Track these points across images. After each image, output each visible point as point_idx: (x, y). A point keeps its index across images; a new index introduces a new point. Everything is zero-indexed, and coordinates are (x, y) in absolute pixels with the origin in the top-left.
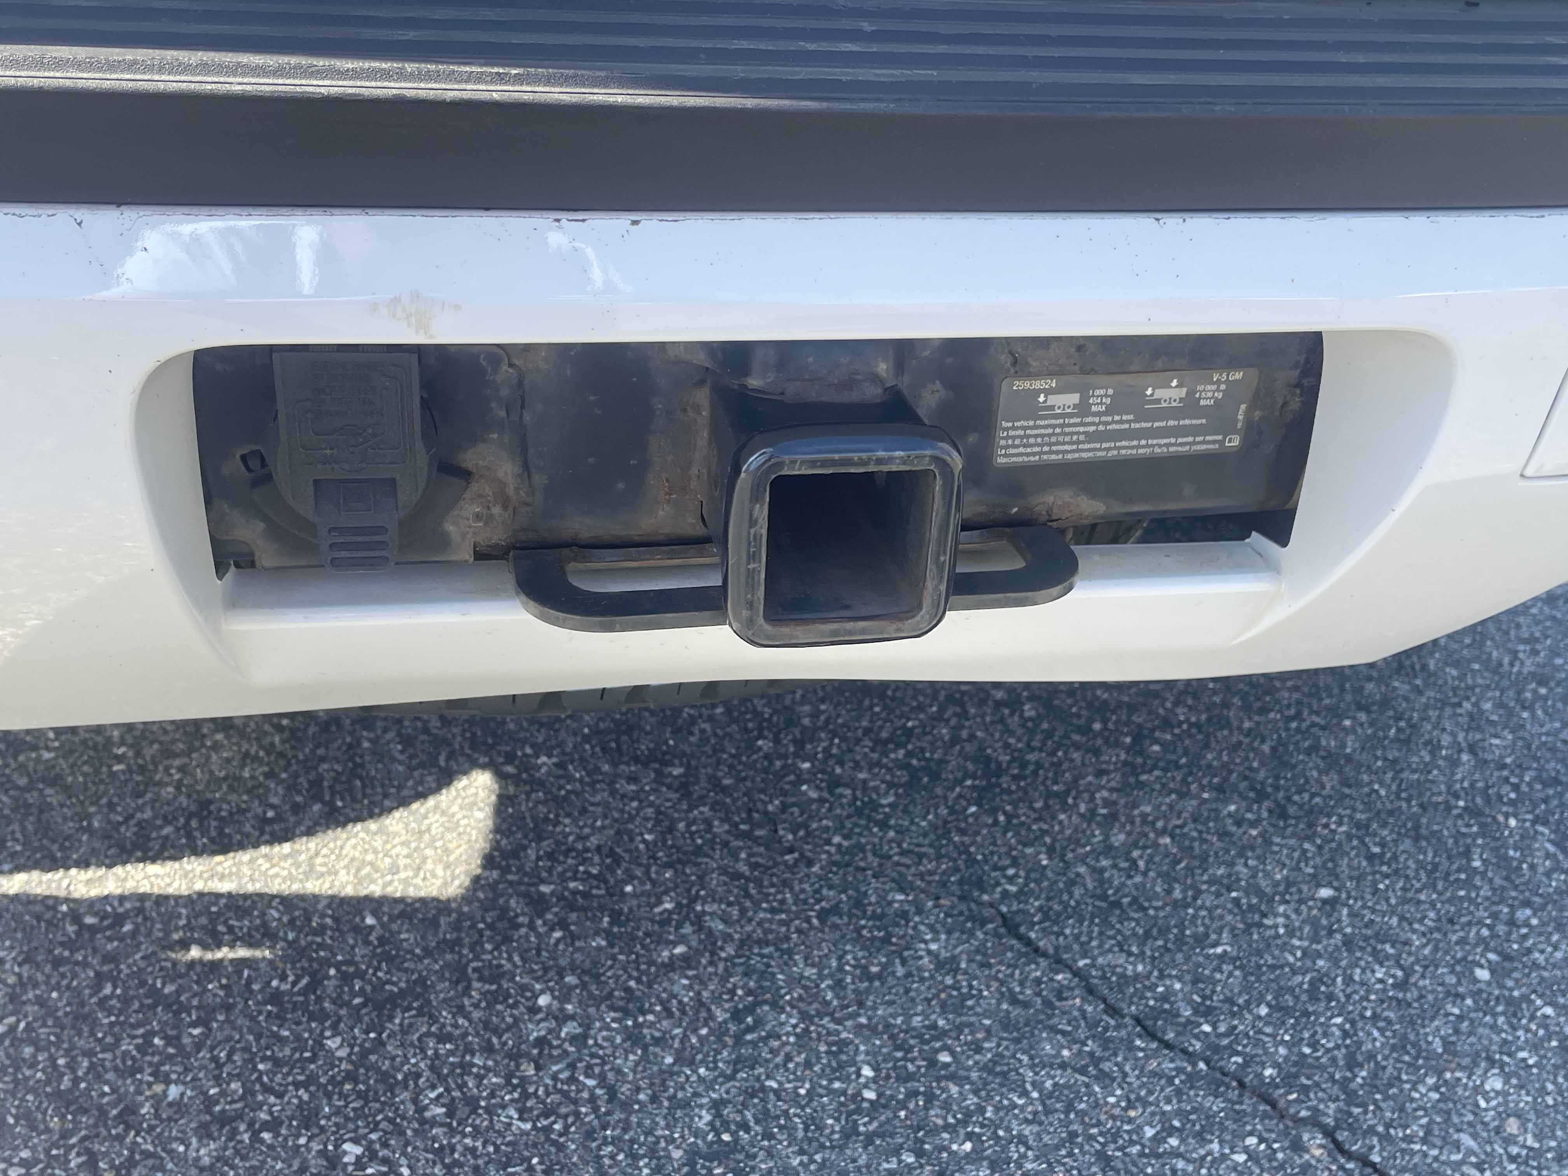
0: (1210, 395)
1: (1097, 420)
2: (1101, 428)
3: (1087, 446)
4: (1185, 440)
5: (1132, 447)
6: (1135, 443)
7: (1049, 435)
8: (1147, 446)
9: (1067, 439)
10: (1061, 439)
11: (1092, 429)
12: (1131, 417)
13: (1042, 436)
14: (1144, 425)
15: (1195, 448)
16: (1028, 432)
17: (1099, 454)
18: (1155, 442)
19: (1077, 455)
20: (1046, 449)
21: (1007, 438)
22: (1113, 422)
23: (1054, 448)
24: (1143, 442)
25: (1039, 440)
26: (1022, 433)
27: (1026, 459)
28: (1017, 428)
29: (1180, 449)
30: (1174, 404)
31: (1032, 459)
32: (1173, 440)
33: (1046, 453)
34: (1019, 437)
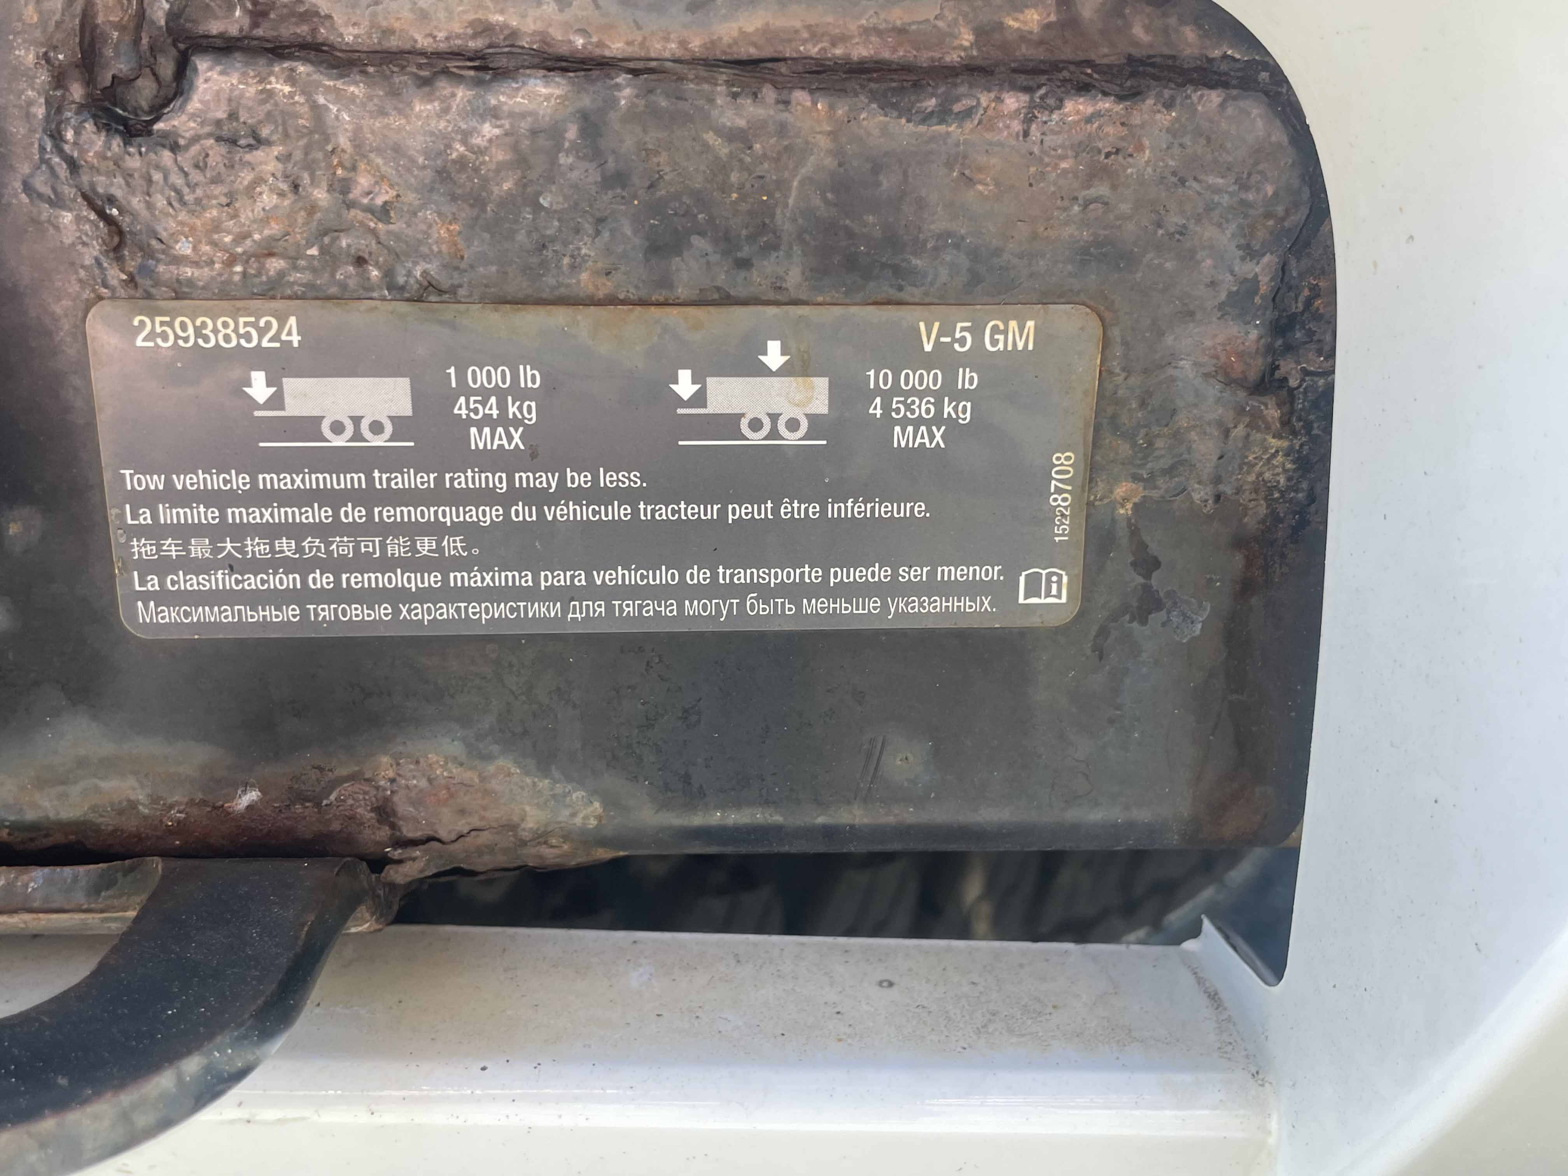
0: (923, 408)
1: (499, 482)
2: (521, 513)
3: (478, 579)
4: (857, 574)
5: (660, 593)
6: (664, 576)
7: (322, 531)
8: (713, 590)
9: (396, 548)
10: (371, 546)
11: (491, 515)
12: (631, 479)
13: (297, 532)
14: (689, 511)
15: (898, 605)
16: (235, 514)
17: (537, 610)
18: (743, 576)
19: (446, 612)
20: (320, 580)
21: (157, 532)
22: (564, 494)
23: (355, 580)
24: (697, 576)
25: (286, 547)
26: (208, 515)
27: (251, 616)
28: (186, 499)
29: (842, 607)
30: (792, 439)
31: (271, 614)
32: (812, 574)
33: (321, 596)
34: (199, 530)
